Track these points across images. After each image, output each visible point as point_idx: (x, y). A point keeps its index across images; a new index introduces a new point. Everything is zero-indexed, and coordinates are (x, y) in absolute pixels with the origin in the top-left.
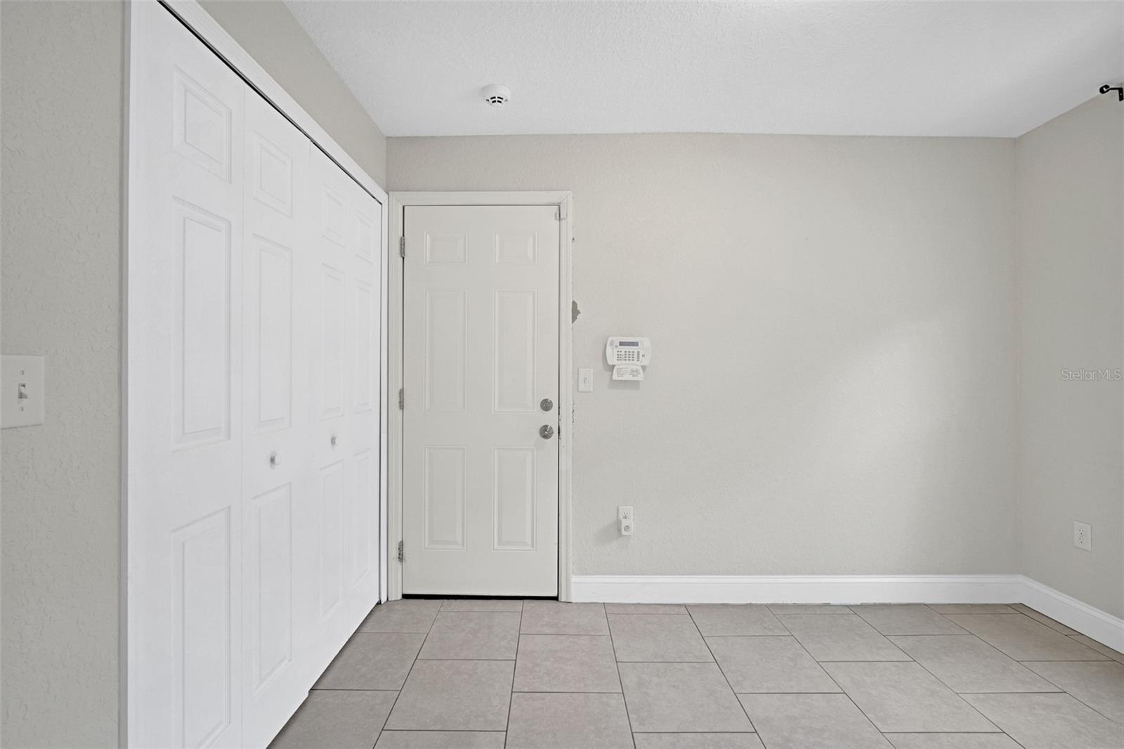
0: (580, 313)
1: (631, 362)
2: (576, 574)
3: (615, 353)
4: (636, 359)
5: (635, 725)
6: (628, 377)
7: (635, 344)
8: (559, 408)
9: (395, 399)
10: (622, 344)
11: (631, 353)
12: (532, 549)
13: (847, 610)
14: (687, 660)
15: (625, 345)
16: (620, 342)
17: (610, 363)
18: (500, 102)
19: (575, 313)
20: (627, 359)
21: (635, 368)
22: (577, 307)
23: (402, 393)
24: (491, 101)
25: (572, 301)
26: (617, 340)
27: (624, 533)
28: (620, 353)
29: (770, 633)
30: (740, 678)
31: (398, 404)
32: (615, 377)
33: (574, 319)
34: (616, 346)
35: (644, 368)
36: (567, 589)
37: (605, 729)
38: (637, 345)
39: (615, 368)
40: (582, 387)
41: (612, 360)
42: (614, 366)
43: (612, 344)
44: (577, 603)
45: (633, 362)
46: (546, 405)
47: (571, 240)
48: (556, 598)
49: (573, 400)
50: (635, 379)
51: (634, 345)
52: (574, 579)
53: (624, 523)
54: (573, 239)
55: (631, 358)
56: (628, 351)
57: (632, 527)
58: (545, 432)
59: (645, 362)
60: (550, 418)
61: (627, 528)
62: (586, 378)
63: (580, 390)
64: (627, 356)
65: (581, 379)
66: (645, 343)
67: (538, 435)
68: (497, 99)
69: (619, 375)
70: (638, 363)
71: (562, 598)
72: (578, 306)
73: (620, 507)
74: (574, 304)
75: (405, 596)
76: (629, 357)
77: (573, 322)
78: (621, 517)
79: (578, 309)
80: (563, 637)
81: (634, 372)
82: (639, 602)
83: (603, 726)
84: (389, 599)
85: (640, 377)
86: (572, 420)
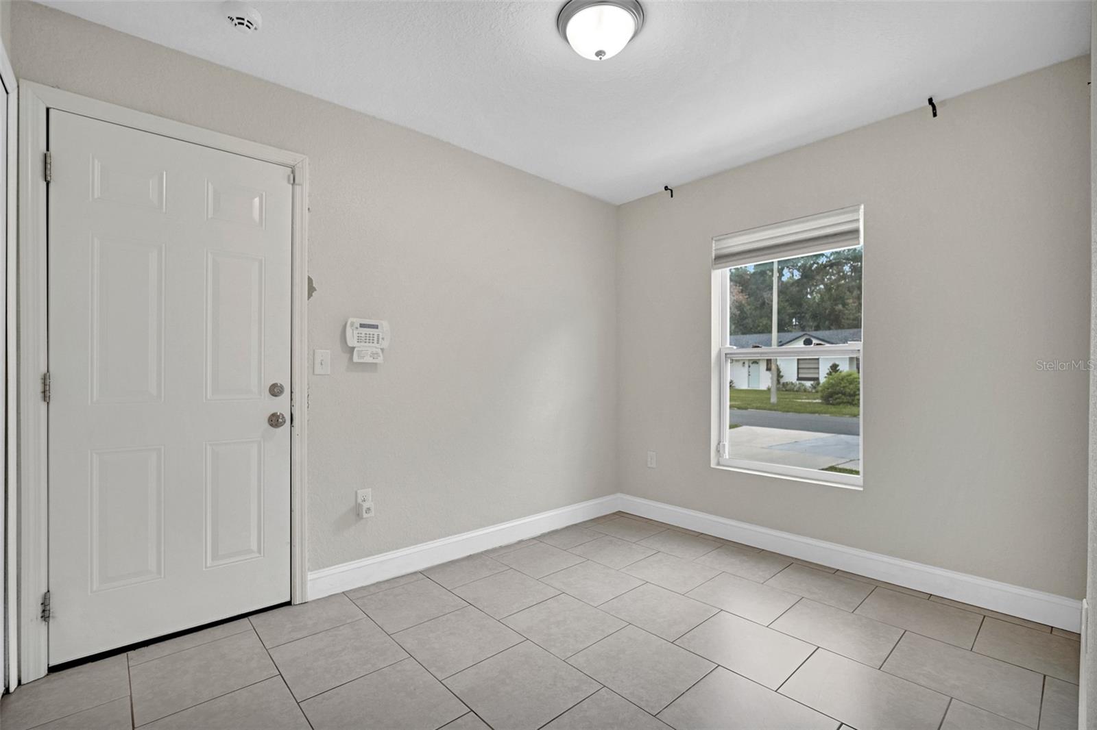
0: (315, 290)
1: (371, 344)
2: (312, 571)
3: (356, 335)
4: (375, 342)
5: (438, 675)
6: (368, 359)
8: (291, 392)
9: (33, 388)
10: (362, 326)
11: (371, 336)
12: (258, 555)
13: (535, 541)
14: (447, 611)
15: (366, 327)
16: (361, 324)
17: (350, 344)
18: (249, 28)
19: (311, 289)
20: (367, 341)
21: (374, 350)
22: (312, 284)
23: (46, 380)
24: (237, 21)
25: (307, 277)
26: (358, 321)
27: (365, 515)
28: (360, 335)
29: (496, 572)
30: (495, 609)
31: (40, 395)
32: (356, 359)
33: (310, 295)
34: (357, 328)
35: (382, 350)
36: (302, 588)
37: (415, 690)
38: (377, 328)
39: (355, 350)
40: (318, 370)
41: (352, 342)
42: (354, 348)
43: (352, 325)
44: (314, 601)
45: (373, 345)
46: (275, 390)
47: (307, 211)
48: (289, 604)
49: (308, 384)
50: (374, 361)
51: (374, 328)
52: (310, 576)
53: (365, 505)
54: (309, 209)
55: (371, 341)
56: (368, 333)
57: (372, 509)
58: (275, 421)
59: (385, 344)
60: (281, 405)
61: (369, 509)
62: (322, 360)
63: (316, 373)
64: (368, 338)
65: (318, 361)
66: (384, 325)
67: (266, 425)
68: (245, 22)
69: (359, 356)
70: (378, 345)
71: (297, 601)
72: (314, 282)
73: (358, 491)
74: (310, 280)
75: (53, 670)
76: (369, 339)
77: (309, 298)
78: (359, 501)
79: (315, 286)
80: (320, 635)
81: (374, 355)
82: (378, 581)
83: (412, 688)
84: (23, 682)
85: (380, 360)
86: (307, 405)
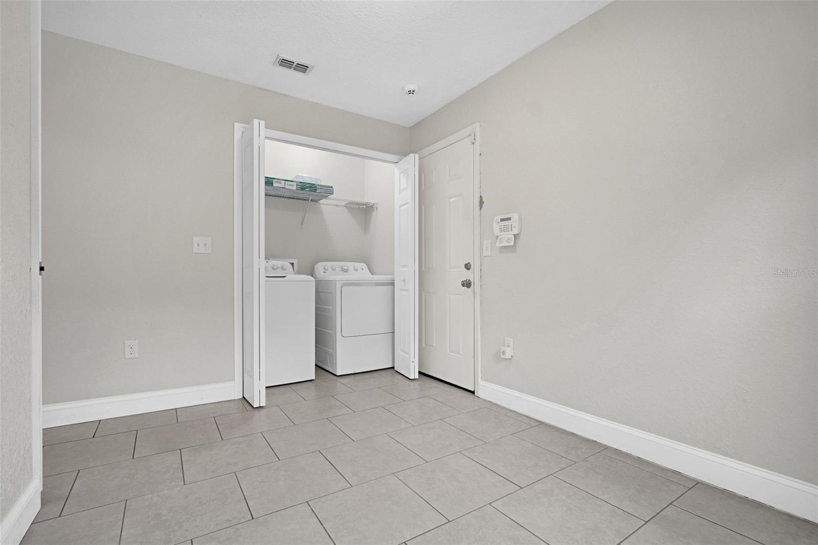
0: (483, 203)
3: (499, 228)
4: (510, 230)
6: (505, 244)
7: (509, 219)
8: (474, 268)
10: (502, 220)
11: (507, 226)
15: (504, 221)
17: (495, 234)
19: (481, 204)
21: (509, 236)
25: (479, 196)
26: (499, 218)
27: (502, 356)
28: (501, 227)
32: (498, 244)
33: (481, 207)
34: (499, 222)
35: (514, 236)
38: (511, 220)
39: (499, 238)
40: (485, 254)
41: (496, 232)
42: (498, 236)
43: (496, 222)
45: (508, 232)
46: (468, 266)
47: (479, 155)
48: (473, 393)
49: (481, 263)
50: (510, 244)
56: (505, 224)
58: (465, 284)
59: (515, 231)
60: (469, 275)
61: (504, 353)
62: (486, 247)
65: (484, 248)
66: (515, 217)
68: (412, 92)
69: (500, 242)
70: (511, 232)
71: (476, 393)
72: (483, 198)
74: (481, 197)
76: (506, 229)
77: (481, 210)
78: (506, 345)
79: (483, 200)
81: (509, 240)
85: (512, 243)
86: (480, 275)
